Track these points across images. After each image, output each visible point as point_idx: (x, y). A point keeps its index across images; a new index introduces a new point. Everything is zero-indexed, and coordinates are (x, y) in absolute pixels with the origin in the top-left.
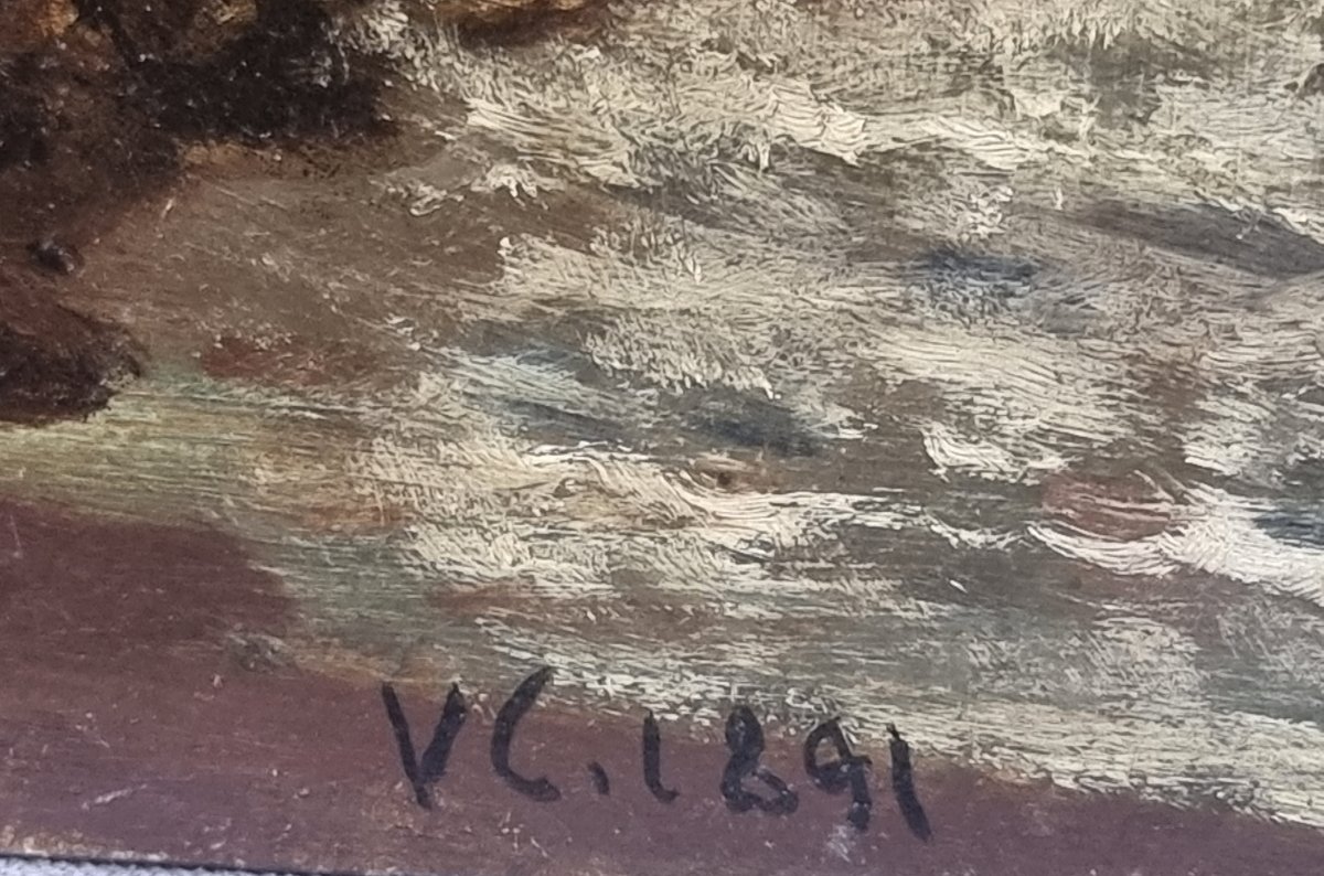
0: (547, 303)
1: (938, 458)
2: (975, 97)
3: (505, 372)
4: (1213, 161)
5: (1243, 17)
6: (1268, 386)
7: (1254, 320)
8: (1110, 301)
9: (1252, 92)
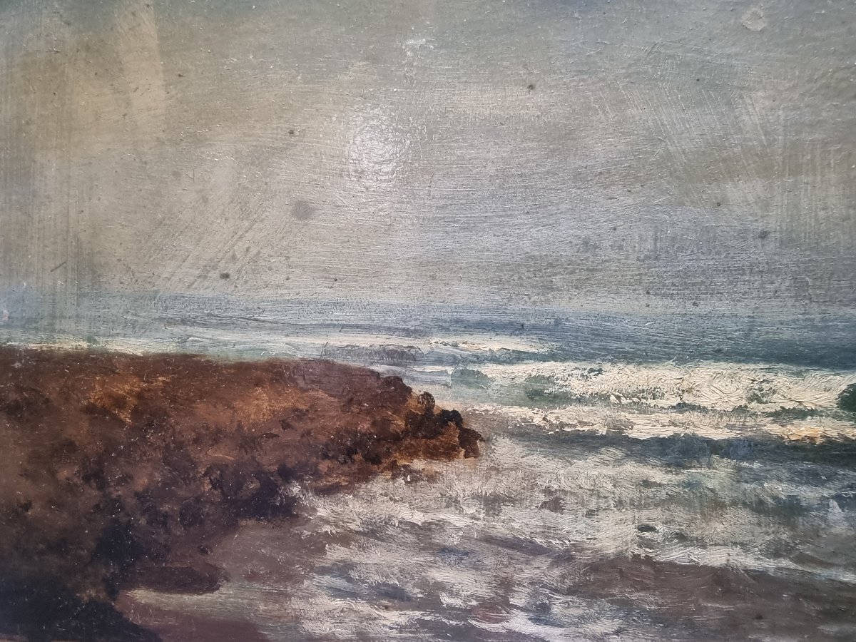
0: (339, 562)
1: (444, 602)
2: (453, 508)
3: (327, 579)
4: (516, 525)
5: (524, 489)
6: (531, 584)
7: (528, 567)
8: (489, 561)
9: (526, 508)
